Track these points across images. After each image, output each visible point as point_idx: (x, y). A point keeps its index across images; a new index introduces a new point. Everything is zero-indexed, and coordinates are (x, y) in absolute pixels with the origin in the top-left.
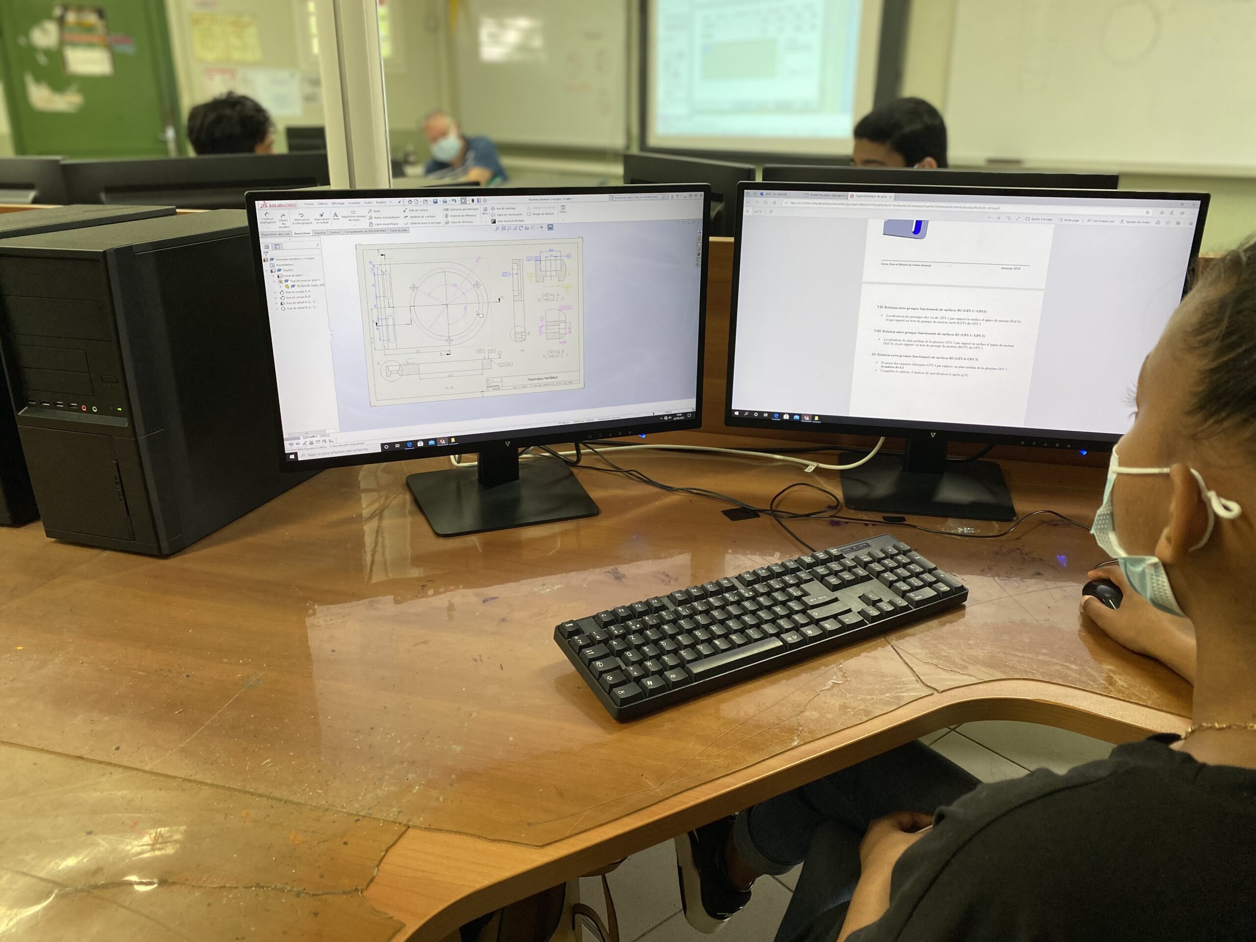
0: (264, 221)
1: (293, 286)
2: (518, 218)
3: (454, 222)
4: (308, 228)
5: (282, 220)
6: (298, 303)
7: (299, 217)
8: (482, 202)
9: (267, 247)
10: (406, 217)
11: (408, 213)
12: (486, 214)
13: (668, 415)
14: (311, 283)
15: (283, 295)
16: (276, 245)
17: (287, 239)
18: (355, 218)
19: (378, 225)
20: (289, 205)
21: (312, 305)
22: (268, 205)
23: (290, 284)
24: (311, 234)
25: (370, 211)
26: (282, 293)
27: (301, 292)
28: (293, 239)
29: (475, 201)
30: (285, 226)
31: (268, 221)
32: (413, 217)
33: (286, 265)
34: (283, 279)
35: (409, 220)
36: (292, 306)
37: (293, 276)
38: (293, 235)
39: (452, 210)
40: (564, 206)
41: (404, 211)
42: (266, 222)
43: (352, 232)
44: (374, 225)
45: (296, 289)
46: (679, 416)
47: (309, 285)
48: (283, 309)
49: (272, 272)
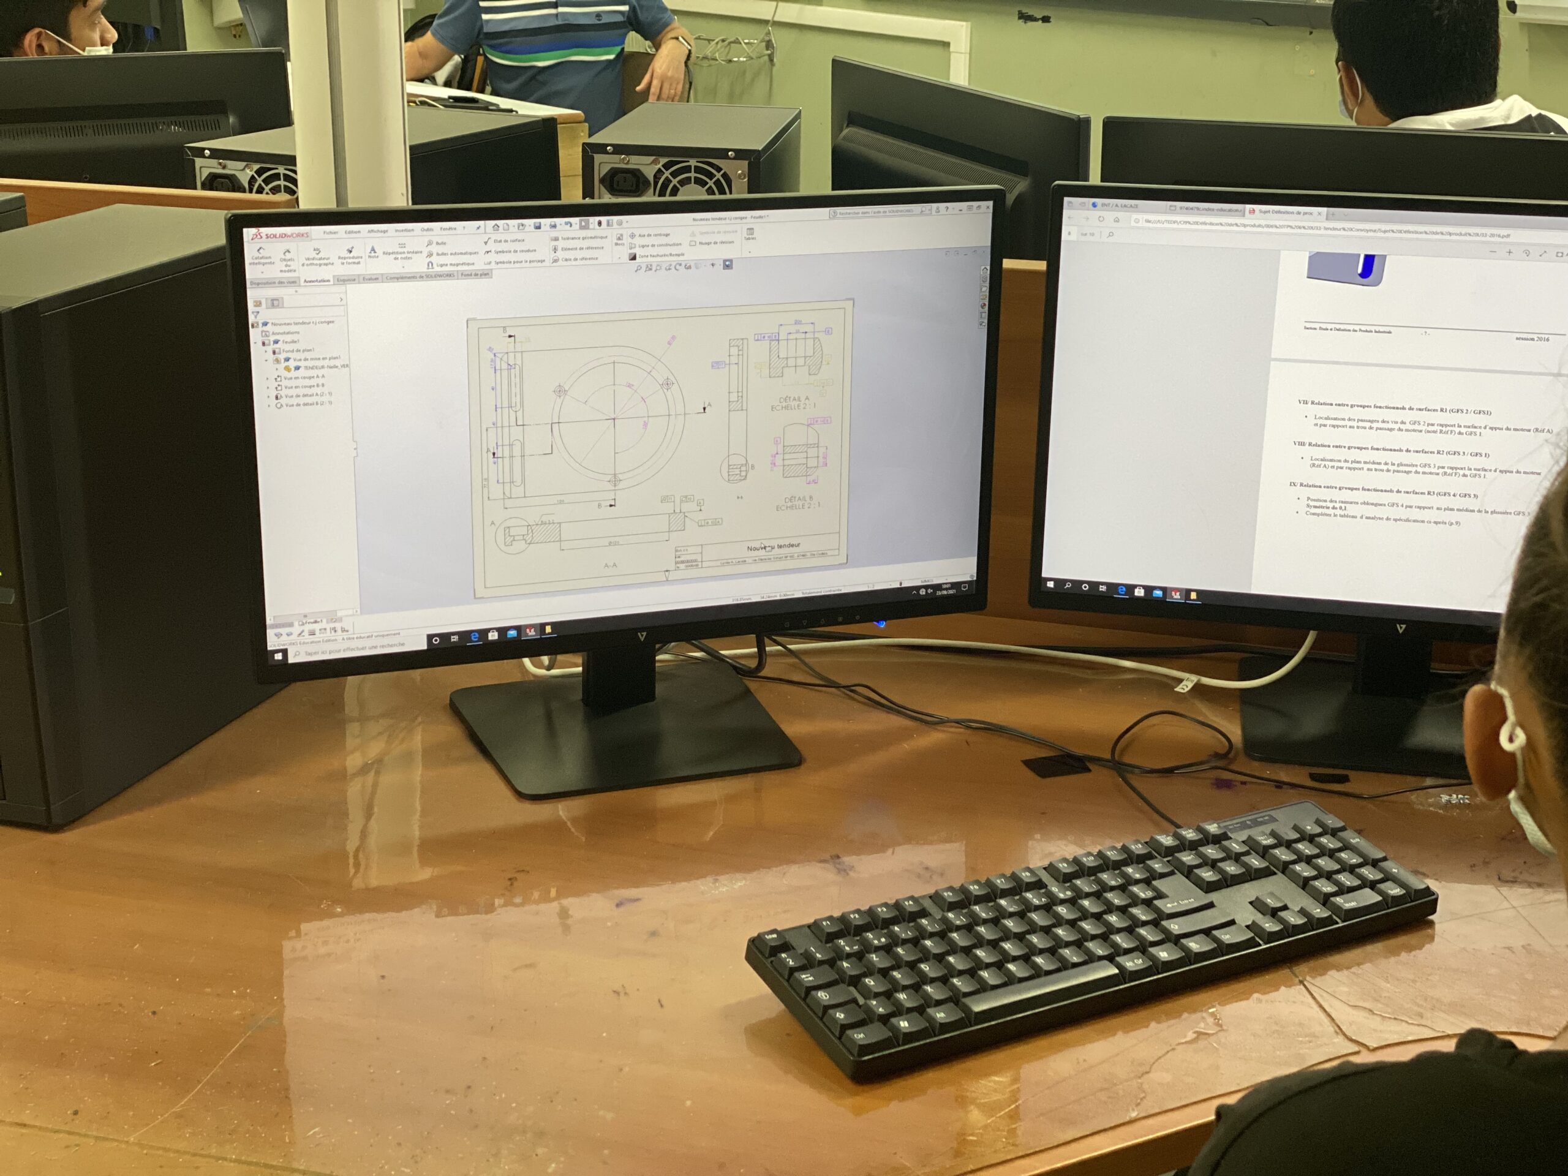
0: (256, 261)
1: (297, 368)
2: (675, 250)
3: (566, 260)
4: (326, 273)
5: (285, 260)
6: (305, 396)
7: (313, 254)
8: (615, 225)
9: (258, 304)
10: (488, 252)
11: (491, 246)
12: (619, 245)
13: (926, 587)
14: (326, 363)
15: (280, 383)
16: (273, 300)
17: (291, 290)
18: (403, 256)
19: (442, 266)
20: (298, 235)
21: (325, 399)
22: (263, 235)
23: (292, 364)
24: (332, 283)
25: (430, 243)
26: (279, 379)
27: (310, 378)
28: (300, 290)
29: (604, 223)
30: (290, 268)
31: (263, 261)
32: (500, 252)
33: (288, 333)
34: (282, 357)
35: (492, 257)
36: (295, 401)
37: (298, 351)
38: (302, 283)
39: (564, 239)
40: (753, 229)
41: (486, 243)
42: (259, 263)
43: (398, 279)
44: (435, 265)
45: (301, 372)
46: (946, 589)
47: (323, 367)
48: (279, 406)
49: (264, 344)
